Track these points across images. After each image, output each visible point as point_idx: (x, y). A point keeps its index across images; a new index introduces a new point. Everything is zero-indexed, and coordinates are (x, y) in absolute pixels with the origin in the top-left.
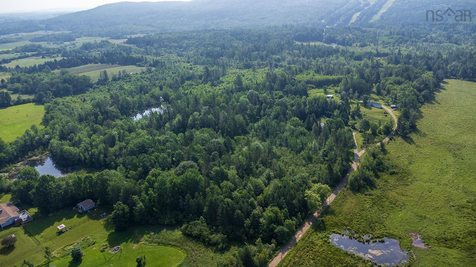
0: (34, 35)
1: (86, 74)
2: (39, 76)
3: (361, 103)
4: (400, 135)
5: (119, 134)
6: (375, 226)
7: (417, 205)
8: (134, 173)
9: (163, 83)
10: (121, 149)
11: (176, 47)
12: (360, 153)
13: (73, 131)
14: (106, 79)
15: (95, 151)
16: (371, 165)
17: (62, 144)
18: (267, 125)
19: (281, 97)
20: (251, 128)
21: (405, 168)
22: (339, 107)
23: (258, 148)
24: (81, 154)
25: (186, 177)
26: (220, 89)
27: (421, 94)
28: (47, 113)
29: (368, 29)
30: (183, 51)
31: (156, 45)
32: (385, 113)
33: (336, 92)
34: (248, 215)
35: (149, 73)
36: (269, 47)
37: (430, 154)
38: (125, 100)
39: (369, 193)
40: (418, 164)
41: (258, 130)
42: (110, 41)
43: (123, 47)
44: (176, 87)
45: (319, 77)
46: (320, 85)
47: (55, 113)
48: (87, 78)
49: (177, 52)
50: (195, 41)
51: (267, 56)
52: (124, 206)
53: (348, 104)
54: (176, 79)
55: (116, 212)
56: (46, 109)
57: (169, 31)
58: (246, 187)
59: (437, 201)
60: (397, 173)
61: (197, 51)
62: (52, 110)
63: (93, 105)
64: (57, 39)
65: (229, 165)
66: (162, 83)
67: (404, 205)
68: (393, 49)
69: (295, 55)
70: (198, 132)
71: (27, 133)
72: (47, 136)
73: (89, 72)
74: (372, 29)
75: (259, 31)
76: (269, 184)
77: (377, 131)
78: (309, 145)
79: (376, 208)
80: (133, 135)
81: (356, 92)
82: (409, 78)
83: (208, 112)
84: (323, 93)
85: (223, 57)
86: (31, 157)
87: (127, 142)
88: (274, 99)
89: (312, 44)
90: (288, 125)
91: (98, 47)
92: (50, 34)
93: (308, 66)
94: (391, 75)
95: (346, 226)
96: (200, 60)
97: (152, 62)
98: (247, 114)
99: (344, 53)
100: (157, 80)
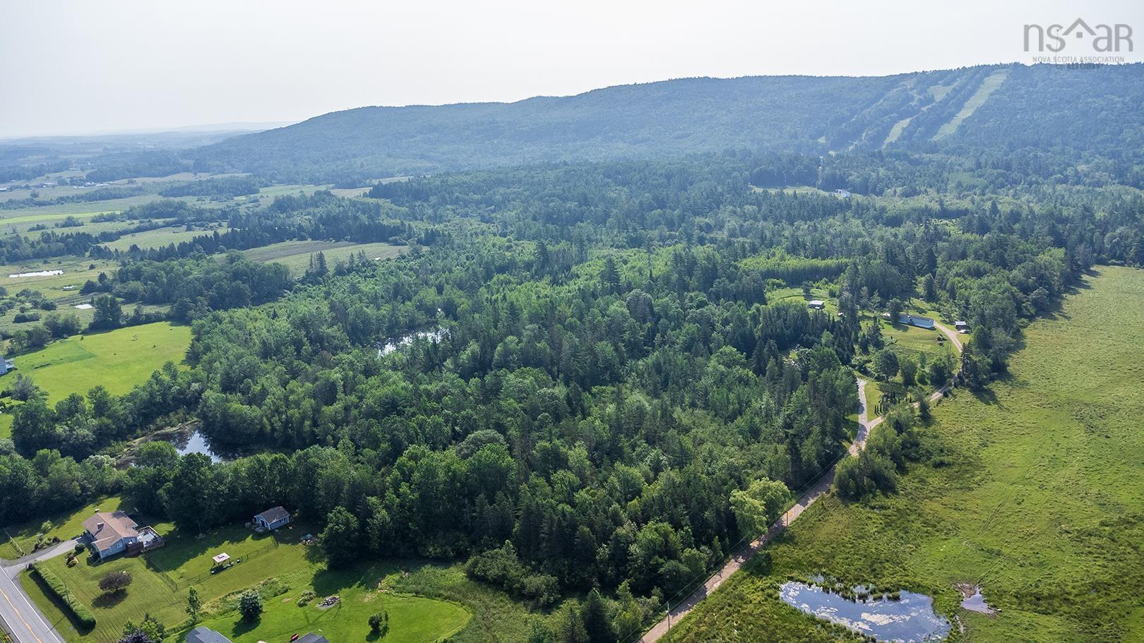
0: (170, 182)
1: (280, 261)
2: (182, 265)
3: (886, 318)
4: (968, 385)
5: (345, 379)
6: (884, 567)
7: (985, 528)
8: (373, 453)
9: (446, 279)
10: (347, 409)
11: (478, 203)
12: (870, 423)
13: (251, 373)
14: (322, 271)
15: (294, 413)
16: (890, 447)
17: (227, 400)
18: (664, 363)
19: (701, 305)
20: (632, 370)
21: (971, 454)
22: (832, 327)
23: (640, 409)
24: (265, 419)
25: (480, 461)
26: (569, 292)
27: (1030, 297)
28: (198, 340)
29: (927, 157)
30: (493, 211)
31: (433, 199)
32: (939, 339)
33: (832, 294)
34: (604, 537)
35: (416, 258)
36: (688, 198)
37: (1033, 425)
38: (359, 313)
39: (879, 503)
40: (1002, 446)
41: (646, 375)
42: (333, 192)
43: (362, 204)
44: (472, 286)
45: (793, 263)
46: (794, 279)
47: (215, 340)
48: (282, 269)
49: (479, 214)
50: (522, 189)
51: (682, 218)
52: (350, 516)
53: (855, 321)
54: (473, 270)
55: (332, 528)
56: (194, 332)
57: (466, 169)
58: (605, 484)
59: (1032, 520)
60: (949, 465)
61: (526, 210)
62: (208, 332)
63: (292, 323)
64: (221, 191)
65: (574, 440)
66: (442, 279)
67: (957, 528)
68: (982, 200)
69: (744, 216)
70: (511, 376)
71: (156, 379)
72: (195, 386)
73: (287, 259)
74: (935, 157)
75: (669, 164)
76: (656, 479)
77: (916, 378)
78: (756, 405)
79: (891, 533)
80: (373, 380)
81: (876, 294)
82: (1004, 264)
83: (538, 338)
84: (803, 298)
85: (582, 222)
86: (161, 428)
87: (360, 394)
88: (685, 310)
89: (789, 191)
90: (713, 362)
91: (307, 205)
92: (205, 179)
93: (771, 240)
94: (964, 256)
95: (820, 567)
96: (530, 229)
97: (423, 235)
98: (623, 341)
99: (860, 211)
100: (432, 272)
